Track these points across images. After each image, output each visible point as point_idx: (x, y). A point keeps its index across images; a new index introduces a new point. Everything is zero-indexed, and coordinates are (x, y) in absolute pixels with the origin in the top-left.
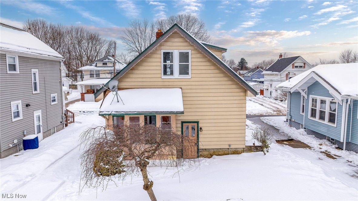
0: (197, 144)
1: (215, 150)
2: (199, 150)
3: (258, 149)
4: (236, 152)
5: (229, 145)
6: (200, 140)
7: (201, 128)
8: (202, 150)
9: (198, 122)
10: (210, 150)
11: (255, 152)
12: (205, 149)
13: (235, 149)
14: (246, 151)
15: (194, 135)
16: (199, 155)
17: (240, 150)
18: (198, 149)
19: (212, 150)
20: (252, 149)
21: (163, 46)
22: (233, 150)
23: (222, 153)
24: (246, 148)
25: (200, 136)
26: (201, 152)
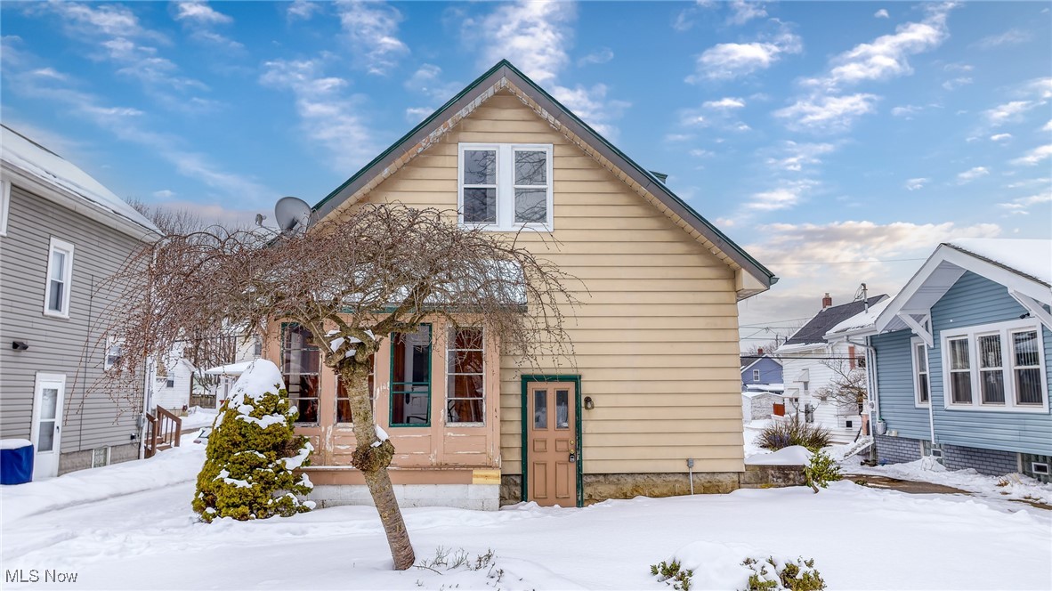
0: (576, 456)
1: (639, 479)
2: (584, 479)
3: (791, 476)
4: (714, 486)
5: (689, 462)
6: (586, 440)
7: (588, 400)
8: (593, 479)
9: (576, 380)
10: (622, 481)
11: (780, 486)
12: (605, 475)
13: (708, 477)
14: (750, 485)
15: (565, 425)
16: (585, 497)
17: (725, 479)
18: (580, 475)
19: (630, 479)
20: (770, 477)
21: (465, 130)
22: (703, 480)
23: (665, 491)
24: (748, 473)
25: (587, 427)
26: (589, 484)
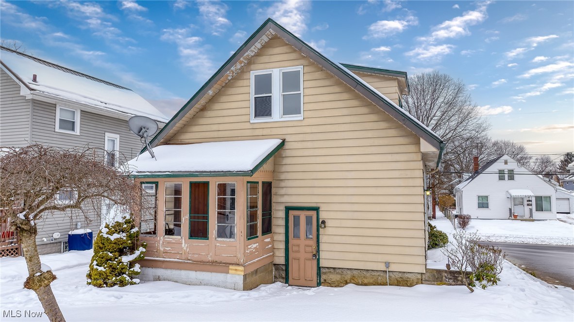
0: (316, 255)
1: (355, 272)
2: (321, 269)
3: (460, 278)
4: (404, 281)
5: (387, 264)
6: (323, 247)
7: (324, 222)
8: (327, 270)
9: (317, 209)
10: (345, 273)
11: (451, 285)
12: (334, 268)
13: (400, 275)
14: (429, 282)
15: (311, 236)
16: (322, 281)
17: (412, 277)
19: (349, 272)
20: (444, 278)
21: (254, 63)
22: (397, 276)
23: (371, 281)
24: (428, 274)
25: (323, 239)
26: (325, 273)
